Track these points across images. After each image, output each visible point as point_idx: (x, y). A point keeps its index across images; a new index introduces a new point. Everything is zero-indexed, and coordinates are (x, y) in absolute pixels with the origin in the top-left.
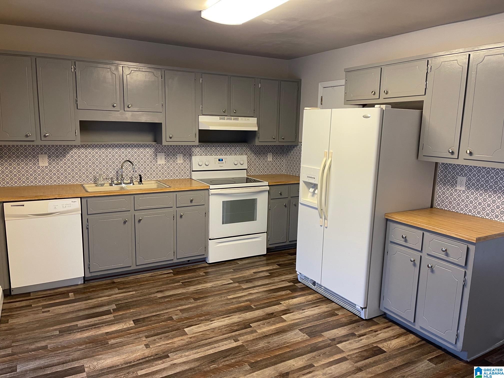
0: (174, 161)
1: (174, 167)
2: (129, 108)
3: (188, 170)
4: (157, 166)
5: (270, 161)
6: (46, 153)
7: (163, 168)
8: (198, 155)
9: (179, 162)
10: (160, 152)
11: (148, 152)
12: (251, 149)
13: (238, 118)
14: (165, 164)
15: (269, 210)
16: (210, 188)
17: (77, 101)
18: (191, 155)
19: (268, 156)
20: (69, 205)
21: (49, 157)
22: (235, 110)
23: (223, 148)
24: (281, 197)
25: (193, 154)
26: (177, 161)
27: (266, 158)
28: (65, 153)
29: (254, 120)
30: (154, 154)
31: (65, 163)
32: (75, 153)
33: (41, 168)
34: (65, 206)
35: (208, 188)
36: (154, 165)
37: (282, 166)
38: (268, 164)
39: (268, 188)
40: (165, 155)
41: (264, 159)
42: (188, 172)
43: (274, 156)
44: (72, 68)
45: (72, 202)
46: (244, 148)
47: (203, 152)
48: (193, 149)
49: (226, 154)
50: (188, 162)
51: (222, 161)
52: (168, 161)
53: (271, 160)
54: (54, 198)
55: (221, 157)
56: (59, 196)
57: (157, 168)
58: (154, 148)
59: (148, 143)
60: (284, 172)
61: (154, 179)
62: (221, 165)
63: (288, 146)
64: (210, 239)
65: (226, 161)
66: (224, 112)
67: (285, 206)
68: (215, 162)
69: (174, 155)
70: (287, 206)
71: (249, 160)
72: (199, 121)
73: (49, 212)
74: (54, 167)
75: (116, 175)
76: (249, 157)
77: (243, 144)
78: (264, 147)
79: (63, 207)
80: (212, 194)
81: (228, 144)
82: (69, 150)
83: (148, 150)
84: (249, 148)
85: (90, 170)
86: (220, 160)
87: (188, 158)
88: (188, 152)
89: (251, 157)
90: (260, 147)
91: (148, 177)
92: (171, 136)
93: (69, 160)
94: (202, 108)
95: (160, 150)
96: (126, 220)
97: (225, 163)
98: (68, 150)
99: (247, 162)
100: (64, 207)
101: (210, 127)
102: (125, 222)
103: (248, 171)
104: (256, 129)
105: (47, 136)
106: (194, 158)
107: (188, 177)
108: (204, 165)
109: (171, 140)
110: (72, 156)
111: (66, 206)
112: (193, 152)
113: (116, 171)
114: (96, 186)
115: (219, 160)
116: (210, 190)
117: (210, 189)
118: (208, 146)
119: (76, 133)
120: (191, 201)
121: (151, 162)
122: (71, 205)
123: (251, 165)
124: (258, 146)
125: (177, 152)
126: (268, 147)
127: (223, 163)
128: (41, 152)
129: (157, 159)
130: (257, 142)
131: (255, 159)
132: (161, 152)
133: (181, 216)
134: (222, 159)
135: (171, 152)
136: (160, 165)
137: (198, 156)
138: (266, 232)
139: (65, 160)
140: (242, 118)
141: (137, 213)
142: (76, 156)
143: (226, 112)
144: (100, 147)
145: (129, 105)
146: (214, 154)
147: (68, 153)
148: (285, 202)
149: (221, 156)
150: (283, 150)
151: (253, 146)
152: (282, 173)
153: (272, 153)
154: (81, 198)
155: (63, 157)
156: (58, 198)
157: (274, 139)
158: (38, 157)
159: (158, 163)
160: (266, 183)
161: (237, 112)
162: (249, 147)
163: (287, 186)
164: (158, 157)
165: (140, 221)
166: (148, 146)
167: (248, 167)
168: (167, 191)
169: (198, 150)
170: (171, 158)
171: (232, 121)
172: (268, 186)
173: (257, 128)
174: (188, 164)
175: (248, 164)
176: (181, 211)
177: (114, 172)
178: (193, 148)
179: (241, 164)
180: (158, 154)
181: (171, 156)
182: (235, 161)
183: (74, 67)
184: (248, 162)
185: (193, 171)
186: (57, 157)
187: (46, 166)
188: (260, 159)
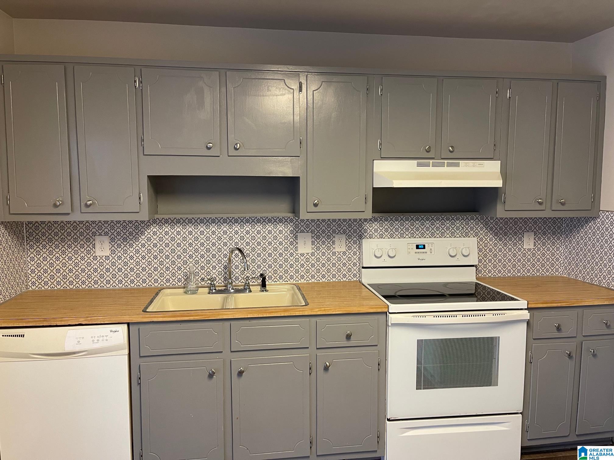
0: (329, 248)
1: (329, 260)
2: (238, 149)
3: (355, 264)
4: (297, 256)
5: (529, 250)
6: (106, 234)
7: (307, 260)
8: (376, 236)
9: (337, 249)
10: (302, 232)
11: (281, 232)
12: (486, 224)
13: (459, 163)
14: (313, 254)
15: (529, 362)
16: (390, 311)
17: (143, 140)
18: (361, 237)
19: (525, 239)
20: (105, 338)
21: (112, 240)
22: (452, 147)
23: (427, 222)
24: (557, 335)
25: (366, 234)
26: (334, 248)
27: (520, 242)
28: (137, 234)
29: (494, 166)
30: (292, 235)
31: (137, 252)
32: (155, 233)
33: (98, 260)
34: (97, 338)
35: (386, 310)
36: (291, 255)
37: (557, 260)
38: (524, 255)
39: (526, 315)
40: (312, 237)
41: (515, 244)
42: (355, 268)
43: (539, 239)
44: (135, 81)
45: (111, 331)
46: (472, 223)
47: (386, 230)
48: (367, 226)
49: (433, 235)
50: (355, 250)
51: (424, 248)
52: (318, 249)
53: (532, 246)
54: (77, 323)
55: (420, 241)
56: (86, 320)
57: (297, 260)
58: (292, 224)
59: (281, 215)
60: (561, 272)
61: (292, 281)
62: (421, 256)
63: (572, 219)
64: (389, 420)
65: (433, 248)
66: (428, 152)
67: (570, 356)
68: (409, 251)
69: (329, 238)
70: (574, 356)
71: (481, 247)
72: (374, 170)
73: (67, 350)
74: (119, 258)
75: (224, 273)
76: (481, 240)
77: (469, 215)
78: (516, 221)
79: (93, 341)
80: (394, 325)
81: (438, 215)
82: (145, 227)
83: (281, 227)
84: (482, 223)
85: (179, 263)
86: (420, 247)
87: (355, 242)
88: (355, 231)
89: (486, 240)
90: (506, 221)
91: (281, 278)
92: (316, 201)
93: (143, 245)
94: (381, 144)
95: (302, 228)
96: (213, 371)
97: (429, 253)
98: (143, 227)
99: (476, 250)
100: (96, 341)
101: (394, 181)
102: (211, 376)
103: (480, 268)
104: (498, 183)
105: (90, 205)
106: (366, 243)
107: (355, 279)
108: (385, 257)
109: (315, 209)
110: (149, 239)
111: (98, 340)
112: (366, 231)
113: (223, 266)
114: (185, 293)
115: (417, 247)
116: (390, 315)
117: (390, 313)
118: (397, 220)
119: (140, 198)
120: (348, 337)
121: (286, 249)
122: (108, 338)
123: (485, 256)
124: (502, 219)
125: (334, 232)
126: (525, 221)
127: (426, 253)
128: (99, 231)
129: (297, 243)
130: (500, 212)
131: (495, 245)
132: (305, 231)
133: (326, 368)
134: (424, 246)
135: (323, 232)
136: (302, 255)
137: (376, 240)
138: (521, 413)
139: (137, 245)
140: (466, 163)
141: (235, 357)
142: (155, 240)
143: (433, 151)
144: (196, 223)
145: (237, 144)
146: (407, 235)
147: (143, 233)
148: (571, 346)
149: (422, 239)
150: (559, 228)
151: (492, 218)
152: (557, 273)
153: (533, 233)
154: (128, 324)
155: (134, 241)
156: (83, 323)
157: (540, 204)
158: (94, 240)
159: (300, 251)
160: (523, 303)
161: (456, 150)
162: (482, 221)
163: (575, 312)
164: (298, 241)
165: (240, 373)
166: (281, 221)
167: (480, 261)
168: (297, 314)
169: (376, 227)
170: (323, 243)
171: (446, 169)
172: (525, 309)
173: (501, 182)
174: (355, 254)
175: (480, 254)
176: (325, 357)
177: (220, 267)
178: (365, 223)
179: (464, 256)
180: (298, 234)
181: (324, 239)
182: (451, 250)
183: (139, 80)
184: (480, 250)
185: (363, 268)
186: (125, 240)
187: (106, 255)
188: (505, 245)
